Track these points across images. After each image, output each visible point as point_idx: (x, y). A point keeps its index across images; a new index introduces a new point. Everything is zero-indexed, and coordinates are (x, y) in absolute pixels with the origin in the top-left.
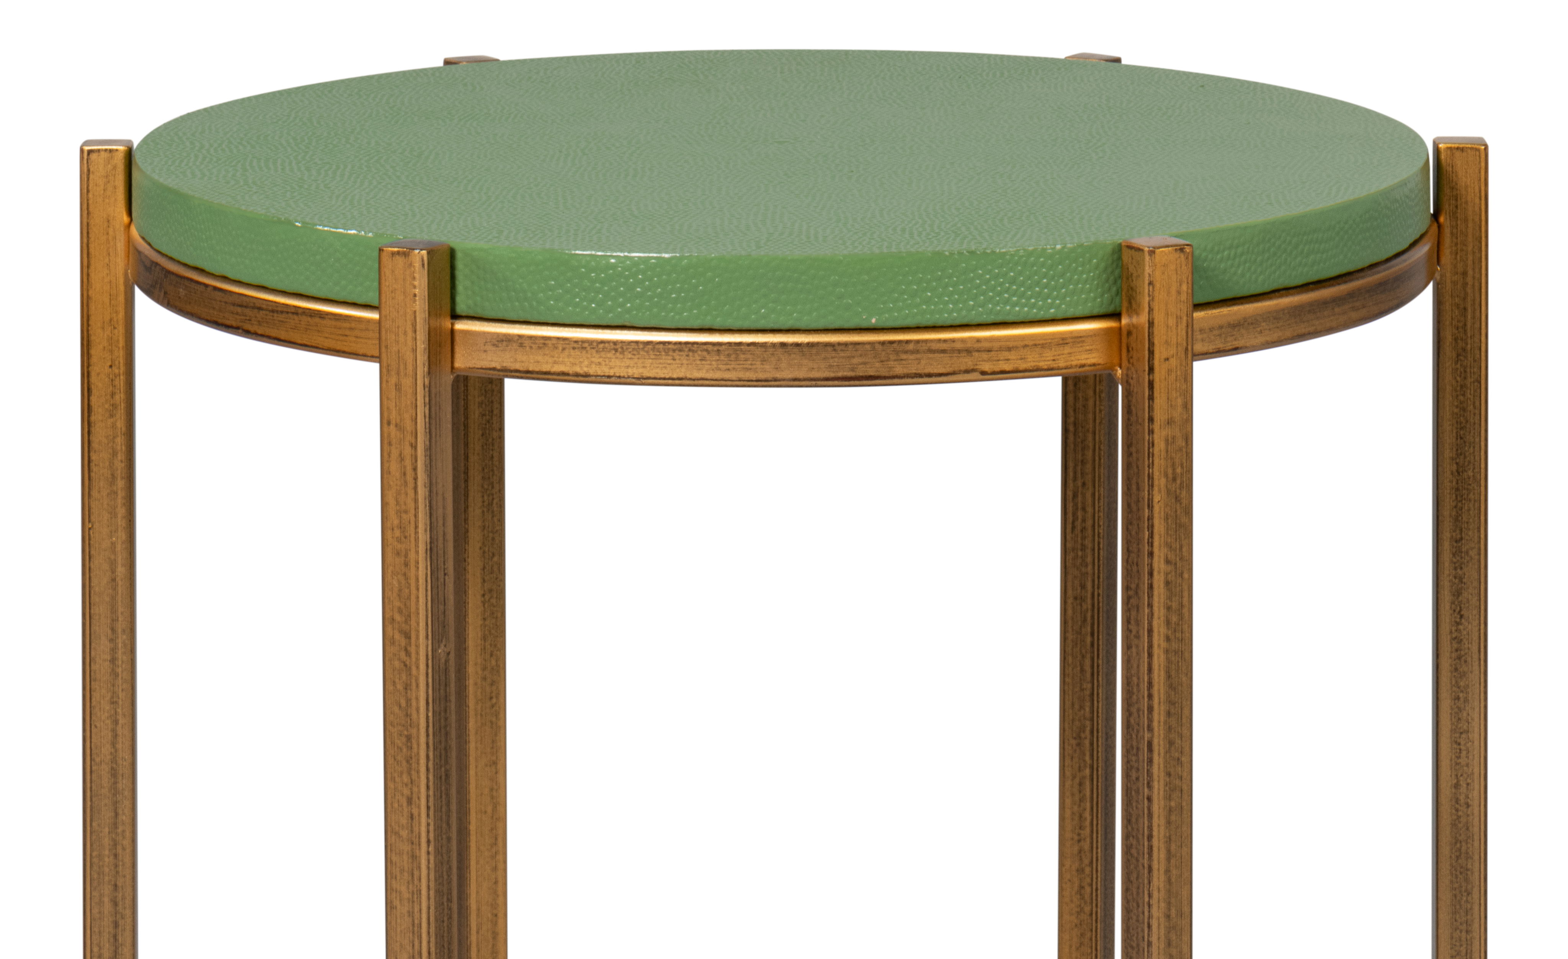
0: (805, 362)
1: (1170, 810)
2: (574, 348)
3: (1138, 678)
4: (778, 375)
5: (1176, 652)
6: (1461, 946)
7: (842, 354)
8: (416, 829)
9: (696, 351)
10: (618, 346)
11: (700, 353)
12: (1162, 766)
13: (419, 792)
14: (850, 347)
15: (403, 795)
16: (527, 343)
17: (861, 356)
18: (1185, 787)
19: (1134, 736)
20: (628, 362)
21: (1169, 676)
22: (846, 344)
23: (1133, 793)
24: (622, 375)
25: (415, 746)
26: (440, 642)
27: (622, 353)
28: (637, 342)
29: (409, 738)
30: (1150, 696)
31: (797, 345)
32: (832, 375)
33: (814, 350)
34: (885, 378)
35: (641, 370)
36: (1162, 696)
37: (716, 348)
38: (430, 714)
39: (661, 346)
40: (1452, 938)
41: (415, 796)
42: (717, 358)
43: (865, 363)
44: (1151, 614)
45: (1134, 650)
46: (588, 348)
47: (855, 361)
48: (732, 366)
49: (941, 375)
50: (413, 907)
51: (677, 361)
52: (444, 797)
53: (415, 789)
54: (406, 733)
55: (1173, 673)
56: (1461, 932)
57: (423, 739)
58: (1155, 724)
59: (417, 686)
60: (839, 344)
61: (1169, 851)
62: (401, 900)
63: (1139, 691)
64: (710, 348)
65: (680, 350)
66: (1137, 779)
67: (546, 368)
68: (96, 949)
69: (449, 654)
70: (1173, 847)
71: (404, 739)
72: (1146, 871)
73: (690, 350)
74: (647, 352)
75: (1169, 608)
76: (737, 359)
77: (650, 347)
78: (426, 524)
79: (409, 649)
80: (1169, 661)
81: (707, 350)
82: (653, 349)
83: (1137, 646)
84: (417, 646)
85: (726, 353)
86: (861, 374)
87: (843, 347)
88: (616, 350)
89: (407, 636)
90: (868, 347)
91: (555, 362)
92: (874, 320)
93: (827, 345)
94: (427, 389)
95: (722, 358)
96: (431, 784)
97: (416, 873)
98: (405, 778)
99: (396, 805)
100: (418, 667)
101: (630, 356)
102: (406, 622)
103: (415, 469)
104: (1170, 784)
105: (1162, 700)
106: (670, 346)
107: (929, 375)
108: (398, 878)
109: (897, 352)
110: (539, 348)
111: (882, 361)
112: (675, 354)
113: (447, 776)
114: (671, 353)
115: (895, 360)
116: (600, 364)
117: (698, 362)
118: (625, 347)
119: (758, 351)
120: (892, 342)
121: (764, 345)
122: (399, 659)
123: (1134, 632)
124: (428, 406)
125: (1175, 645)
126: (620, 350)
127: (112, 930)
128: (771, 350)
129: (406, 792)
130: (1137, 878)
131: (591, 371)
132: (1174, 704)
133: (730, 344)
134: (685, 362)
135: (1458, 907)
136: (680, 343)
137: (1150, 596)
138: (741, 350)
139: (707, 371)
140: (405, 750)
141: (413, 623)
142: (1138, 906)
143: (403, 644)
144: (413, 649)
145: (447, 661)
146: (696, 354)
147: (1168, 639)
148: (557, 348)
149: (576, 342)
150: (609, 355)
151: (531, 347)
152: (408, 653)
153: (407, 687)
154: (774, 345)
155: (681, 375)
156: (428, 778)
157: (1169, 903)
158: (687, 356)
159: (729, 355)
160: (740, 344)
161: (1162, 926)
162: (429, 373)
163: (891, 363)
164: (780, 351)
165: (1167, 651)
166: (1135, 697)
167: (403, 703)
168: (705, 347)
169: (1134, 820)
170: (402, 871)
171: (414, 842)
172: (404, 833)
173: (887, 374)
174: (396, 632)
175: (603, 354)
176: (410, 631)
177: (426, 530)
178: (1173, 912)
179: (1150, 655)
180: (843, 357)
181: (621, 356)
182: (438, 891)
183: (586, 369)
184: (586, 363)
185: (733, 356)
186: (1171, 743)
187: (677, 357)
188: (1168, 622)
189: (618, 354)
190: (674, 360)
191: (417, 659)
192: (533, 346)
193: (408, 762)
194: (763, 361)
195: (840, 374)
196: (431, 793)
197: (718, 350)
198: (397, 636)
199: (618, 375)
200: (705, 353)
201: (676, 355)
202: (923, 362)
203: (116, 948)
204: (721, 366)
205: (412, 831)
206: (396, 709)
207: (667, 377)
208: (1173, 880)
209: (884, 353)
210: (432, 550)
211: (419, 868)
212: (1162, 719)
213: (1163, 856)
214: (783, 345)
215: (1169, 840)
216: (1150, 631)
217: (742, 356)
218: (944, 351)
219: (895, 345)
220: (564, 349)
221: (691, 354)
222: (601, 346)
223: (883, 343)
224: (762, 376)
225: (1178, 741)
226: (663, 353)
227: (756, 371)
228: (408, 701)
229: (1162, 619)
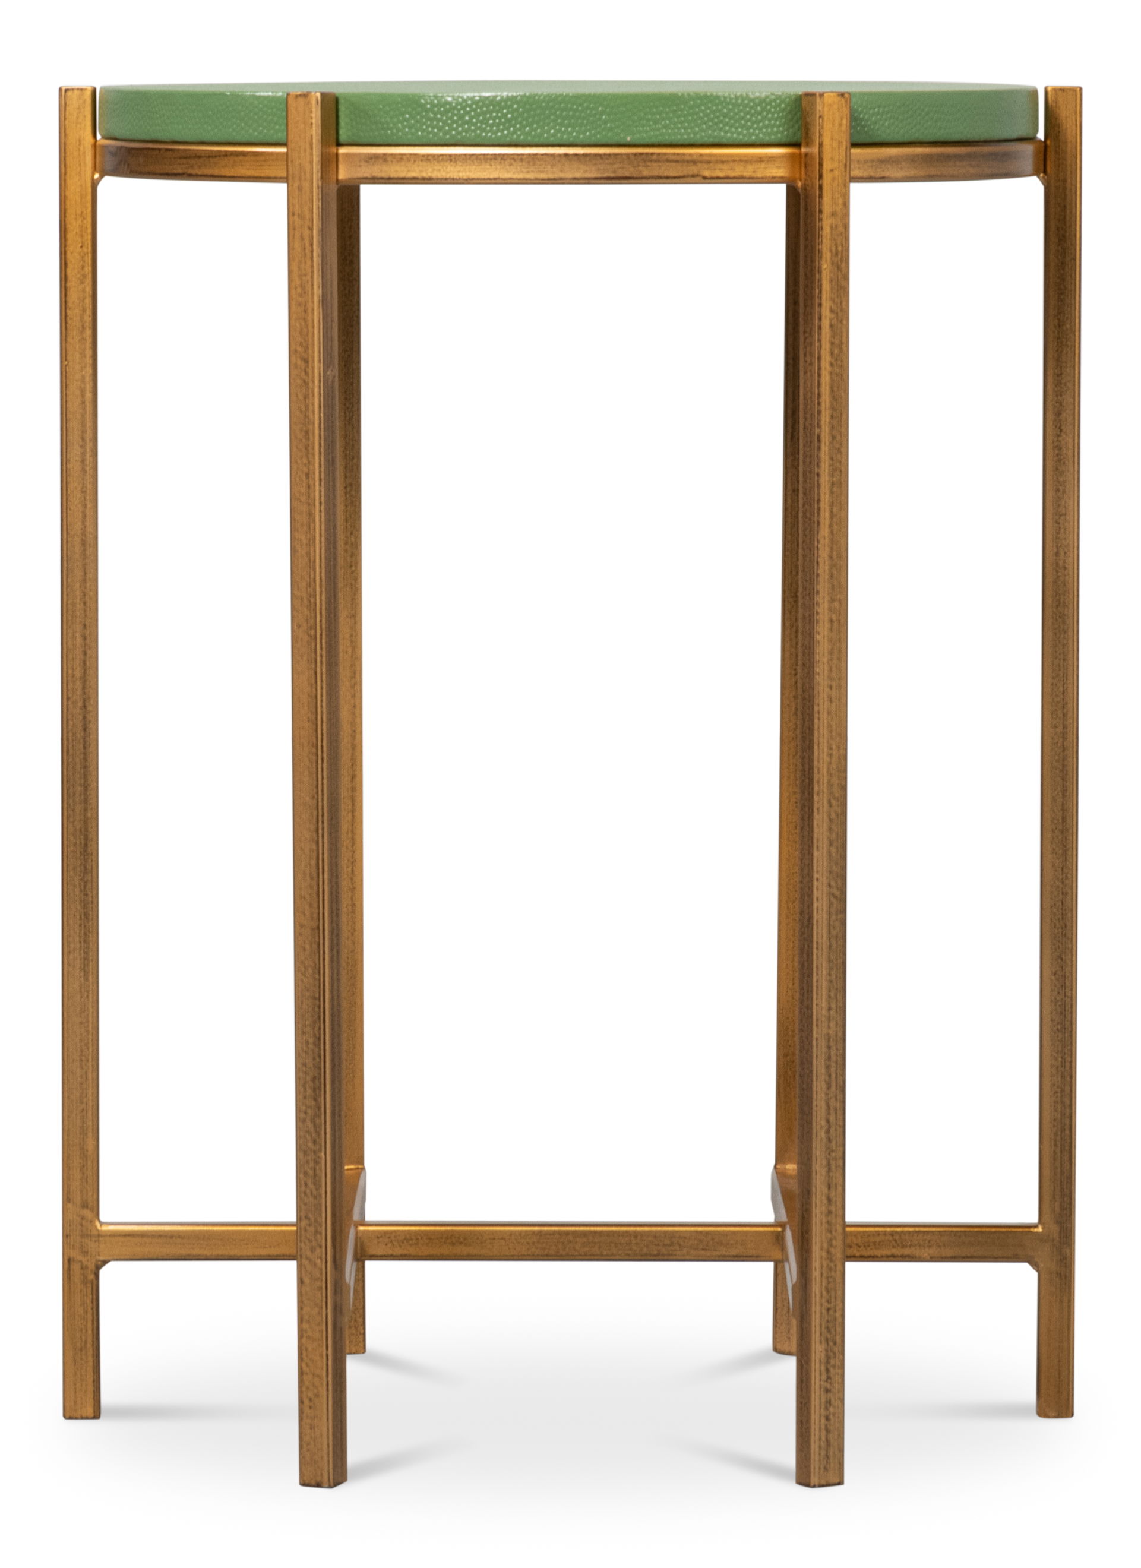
0: (581, 166)
1: (833, 484)
3: (811, 393)
4: (562, 176)
5: (837, 375)
6: (1060, 670)
7: (607, 161)
8: (312, 496)
9: (507, 161)
12: (827, 452)
13: (314, 469)
14: (612, 156)
15: (302, 472)
16: (389, 159)
17: (620, 163)
18: (843, 469)
19: (808, 434)
20: (459, 169)
21: (832, 391)
22: (610, 155)
23: (808, 474)
25: (311, 437)
26: (328, 367)
27: (455, 162)
28: (465, 155)
29: (307, 432)
30: (819, 404)
31: (576, 155)
32: (600, 175)
33: (588, 159)
34: (636, 178)
36: (827, 403)
38: (322, 415)
39: (482, 157)
40: (1053, 665)
41: (311, 472)
42: (521, 165)
43: (623, 168)
44: (820, 347)
45: (809, 374)
46: (432, 160)
47: (616, 166)
48: (531, 170)
49: (675, 178)
50: (310, 550)
51: (493, 167)
52: (331, 475)
53: (311, 467)
54: (304, 428)
55: (835, 389)
56: (1060, 660)
57: (317, 432)
58: (823, 422)
59: (313, 396)
60: (605, 154)
61: (831, 512)
62: (301, 545)
63: (811, 401)
64: (516, 157)
65: (495, 159)
66: (810, 463)
67: (402, 175)
68: (70, 672)
69: (334, 377)
70: (835, 510)
71: (303, 434)
72: (816, 525)
73: (502, 159)
74: (473, 161)
75: (832, 344)
77: (474, 157)
79: (307, 369)
80: (832, 380)
82: (477, 159)
83: (811, 371)
84: (313, 368)
86: (620, 176)
87: (607, 158)
89: (306, 361)
90: (625, 157)
91: (409, 171)
92: (629, 139)
93: (596, 155)
94: (320, 189)
95: (524, 163)
96: (322, 463)
97: (312, 526)
98: (305, 461)
99: (298, 479)
100: (313, 382)
101: (460, 164)
102: (305, 351)
103: (312, 245)
104: (833, 465)
105: (827, 406)
106: (489, 157)
107: (667, 178)
108: (299, 530)
109: (645, 161)
110: (398, 161)
111: (634, 168)
113: (333, 461)
114: (489, 161)
115: (643, 166)
116: (439, 170)
117: (508, 168)
118: (457, 158)
119: (549, 160)
120: (641, 154)
121: (553, 155)
122: (301, 378)
123: (809, 362)
125: (837, 370)
127: (82, 657)
128: (557, 158)
129: (305, 469)
130: (810, 531)
131: (434, 176)
132: (836, 410)
133: (529, 154)
134: (499, 168)
135: (1057, 642)
137: (820, 334)
139: (514, 173)
140: (304, 441)
141: (310, 352)
142: (810, 550)
143: (303, 367)
144: (310, 371)
145: (333, 382)
147: (831, 365)
152: (306, 373)
153: (306, 397)
154: (560, 155)
155: (497, 177)
156: (320, 459)
157: (832, 549)
159: (529, 162)
160: (536, 154)
161: (827, 563)
162: (321, 178)
163: (641, 168)
165: (831, 373)
166: (809, 407)
167: (303, 409)
169: (808, 492)
170: (302, 525)
171: (310, 504)
172: (304, 499)
173: (638, 176)
174: (299, 359)
175: (442, 164)
176: (308, 358)
178: (835, 554)
179: (819, 375)
180: (607, 164)
181: (455, 164)
182: (327, 539)
183: (430, 175)
184: (430, 170)
185: (531, 163)
186: (833, 437)
188: (832, 353)
189: (452, 163)
190: (491, 166)
191: (313, 377)
192: (394, 160)
193: (306, 449)
194: (553, 166)
195: (605, 175)
196: (322, 470)
198: (299, 362)
200: (512, 161)
201: (492, 162)
202: (663, 168)
203: (85, 670)
204: (523, 170)
205: (309, 497)
206: (298, 413)
207: (487, 178)
208: (835, 532)
209: (635, 161)
210: (324, 300)
211: (314, 521)
212: (827, 420)
213: (827, 514)
214: (566, 155)
215: (832, 505)
216: (819, 358)
217: (538, 163)
218: (677, 161)
219: (643, 156)
220: (415, 161)
221: (503, 161)
222: (441, 158)
223: (635, 154)
224: (551, 176)
225: (838, 437)
228: (307, 407)
229: (828, 350)
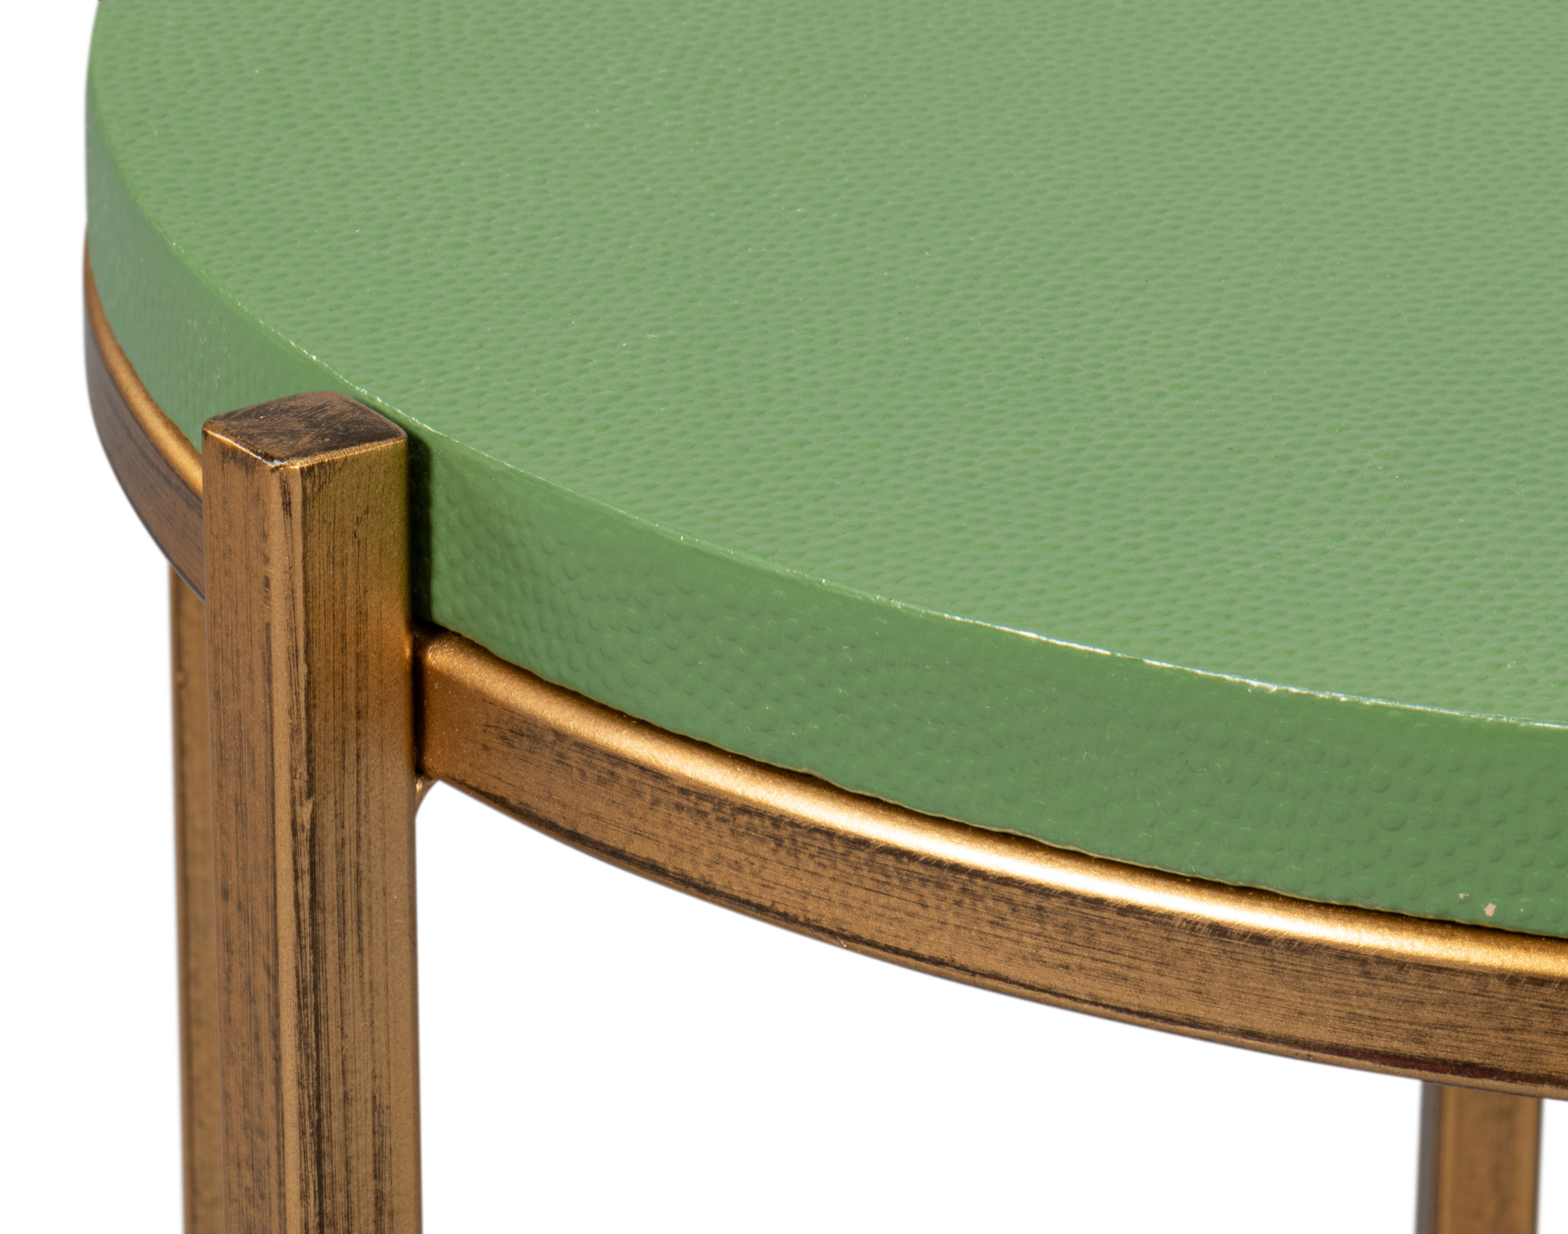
0: (1281, 990)
2: (679, 807)
4: (1199, 1012)
7: (1386, 989)
9: (981, 898)
10: (785, 832)
11: (990, 903)
14: (1413, 973)
16: (574, 757)
17: (1444, 1003)
20: (807, 882)
24: (791, 911)
27: (794, 853)
28: (830, 833)
32: (1354, 1041)
33: (1307, 964)
35: (839, 912)
37: (1033, 901)
39: (890, 861)
42: (1036, 928)
43: (1454, 1027)
46: (712, 817)
47: (1428, 1014)
48: (1077, 960)
51: (933, 913)
60: (1380, 957)
64: (1018, 895)
65: (940, 886)
67: (614, 839)
73: (964, 890)
76: (1089, 943)
77: (863, 855)
78: (304, 1179)
81: (1009, 901)
82: (870, 864)
85: (1060, 919)
86: (1441, 1055)
87: (1391, 971)
88: (779, 842)
90: (1466, 982)
91: (636, 831)
92: (1490, 910)
94: (304, 836)
101: (812, 867)
103: (276, 1034)
110: (601, 781)
111: (1507, 1030)
112: (925, 891)
114: (914, 885)
116: (737, 866)
117: (987, 929)
118: (800, 839)
119: (1148, 934)
120: (1539, 981)
121: (1165, 919)
124: (307, 879)
126: (787, 843)
128: (1183, 940)
131: (719, 883)
133: (1069, 896)
134: (952, 920)
136: (939, 864)
138: (1102, 922)
146: (980, 905)
148: (639, 794)
149: (683, 791)
150: (764, 850)
151: (583, 773)
154: (1192, 925)
155: (940, 953)
158: (958, 903)
159: (1068, 928)
160: (1098, 903)
162: (310, 792)
163: (1535, 1039)
164: (1210, 946)
168: (1004, 891)
175: (746, 842)
177: (304, 1196)
180: (1391, 999)
181: (791, 862)
183: (704, 870)
184: (707, 854)
185: (1079, 934)
187: (931, 901)
189: (783, 853)
190: (924, 906)
192: (589, 772)
194: (1162, 963)
195: (1379, 1044)
197: (1040, 908)
199: (781, 909)
200: (1004, 908)
204: (1045, 954)
207: (904, 946)
209: (1513, 1008)
214: (1220, 929)
217: (1105, 939)
219: (1548, 991)
220: (656, 802)
221: (967, 901)
222: (743, 819)
223: (1513, 979)
226: (896, 882)
227: (1139, 987)
